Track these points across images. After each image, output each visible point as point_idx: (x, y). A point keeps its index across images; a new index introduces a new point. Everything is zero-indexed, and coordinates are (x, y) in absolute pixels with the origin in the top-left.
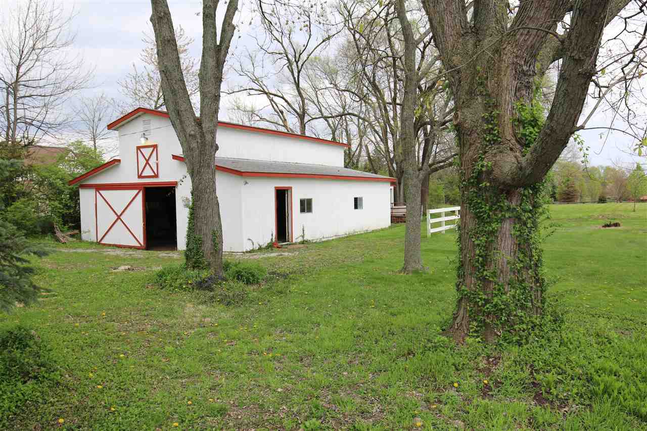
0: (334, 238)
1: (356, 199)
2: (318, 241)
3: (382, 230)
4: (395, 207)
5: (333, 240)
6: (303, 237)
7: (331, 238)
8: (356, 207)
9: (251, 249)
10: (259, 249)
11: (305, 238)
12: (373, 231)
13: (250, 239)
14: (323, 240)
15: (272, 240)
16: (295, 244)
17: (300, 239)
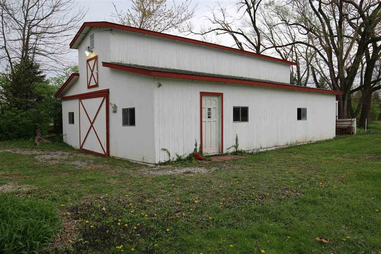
0: (273, 148)
1: (299, 110)
2: (255, 151)
3: (327, 141)
4: (340, 120)
5: (272, 150)
6: (236, 147)
7: (270, 149)
8: (299, 118)
9: (167, 160)
10: (178, 160)
11: (240, 148)
12: (317, 142)
13: (164, 150)
14: (261, 150)
15: (195, 149)
16: (227, 154)
17: (232, 150)
